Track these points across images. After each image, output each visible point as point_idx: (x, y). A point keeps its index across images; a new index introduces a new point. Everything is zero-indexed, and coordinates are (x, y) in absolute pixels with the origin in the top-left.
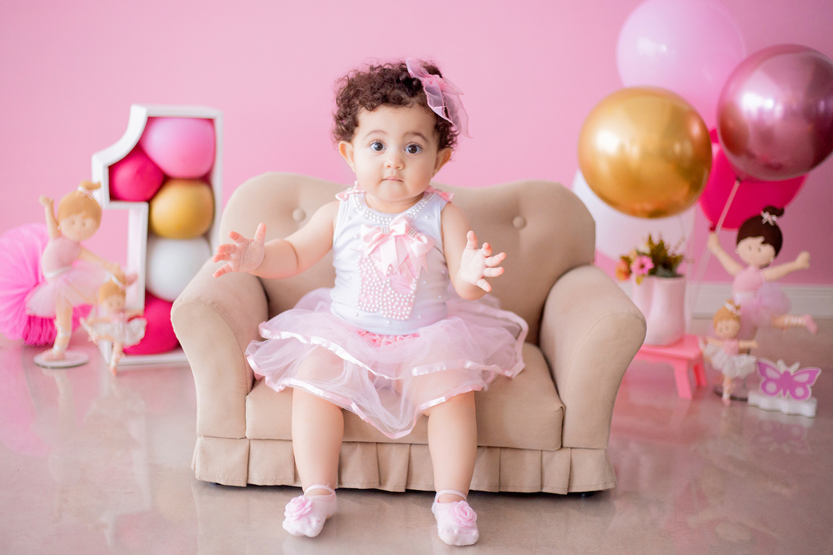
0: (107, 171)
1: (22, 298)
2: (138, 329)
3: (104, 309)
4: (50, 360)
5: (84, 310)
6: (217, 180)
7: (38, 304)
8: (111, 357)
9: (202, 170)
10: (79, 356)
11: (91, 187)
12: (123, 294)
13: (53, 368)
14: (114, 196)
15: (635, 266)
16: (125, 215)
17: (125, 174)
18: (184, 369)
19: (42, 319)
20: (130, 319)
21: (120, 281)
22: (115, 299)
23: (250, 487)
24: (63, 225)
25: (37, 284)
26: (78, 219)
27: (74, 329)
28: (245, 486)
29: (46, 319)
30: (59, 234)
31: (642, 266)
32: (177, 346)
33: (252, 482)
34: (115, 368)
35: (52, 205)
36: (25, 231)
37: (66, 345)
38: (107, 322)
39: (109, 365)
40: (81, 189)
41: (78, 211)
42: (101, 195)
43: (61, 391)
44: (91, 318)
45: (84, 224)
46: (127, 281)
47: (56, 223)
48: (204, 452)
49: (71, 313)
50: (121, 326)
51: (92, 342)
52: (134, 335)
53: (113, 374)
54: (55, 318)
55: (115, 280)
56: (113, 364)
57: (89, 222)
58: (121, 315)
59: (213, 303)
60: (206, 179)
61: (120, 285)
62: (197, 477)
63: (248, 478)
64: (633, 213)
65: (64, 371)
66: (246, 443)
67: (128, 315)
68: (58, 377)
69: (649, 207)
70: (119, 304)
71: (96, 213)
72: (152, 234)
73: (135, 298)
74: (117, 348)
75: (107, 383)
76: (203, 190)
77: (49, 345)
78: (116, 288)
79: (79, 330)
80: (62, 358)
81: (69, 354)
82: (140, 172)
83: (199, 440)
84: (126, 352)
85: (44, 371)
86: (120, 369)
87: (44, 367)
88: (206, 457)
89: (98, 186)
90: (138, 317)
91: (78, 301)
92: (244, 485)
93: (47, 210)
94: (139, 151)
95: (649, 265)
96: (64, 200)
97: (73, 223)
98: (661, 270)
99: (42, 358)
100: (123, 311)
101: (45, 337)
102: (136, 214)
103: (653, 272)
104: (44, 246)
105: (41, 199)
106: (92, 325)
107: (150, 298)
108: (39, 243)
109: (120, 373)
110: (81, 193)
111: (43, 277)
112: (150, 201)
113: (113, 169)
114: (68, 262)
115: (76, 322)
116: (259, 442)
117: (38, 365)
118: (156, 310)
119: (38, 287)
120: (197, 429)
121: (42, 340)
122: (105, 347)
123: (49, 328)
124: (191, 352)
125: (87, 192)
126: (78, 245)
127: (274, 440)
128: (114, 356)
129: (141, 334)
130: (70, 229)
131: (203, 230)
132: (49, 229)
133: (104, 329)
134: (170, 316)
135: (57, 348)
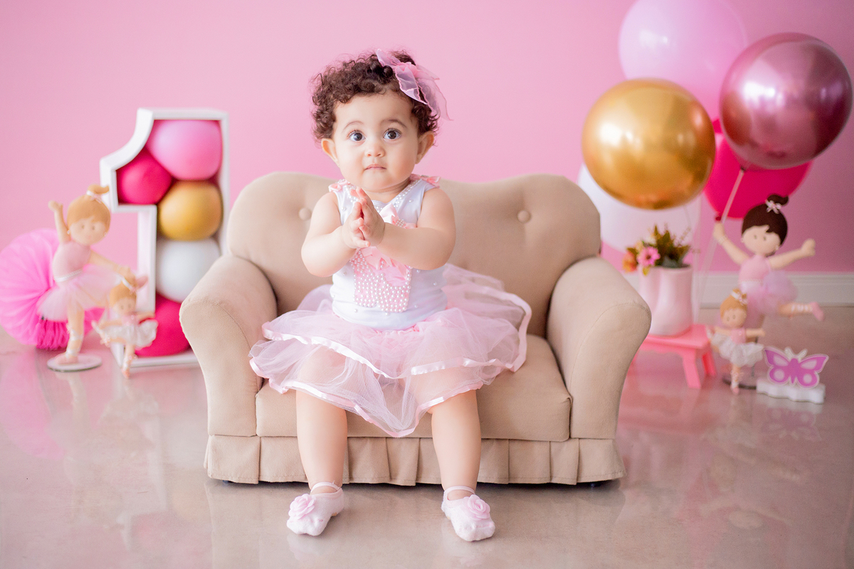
0: (114, 175)
1: (34, 302)
2: (150, 332)
3: (116, 311)
4: (63, 363)
5: (95, 314)
6: (225, 181)
7: (51, 308)
8: (123, 359)
9: (211, 172)
10: (92, 359)
11: (100, 191)
12: (134, 296)
13: (66, 371)
14: (122, 199)
15: (641, 257)
16: (134, 218)
17: (132, 178)
18: (195, 370)
19: (54, 323)
20: (141, 322)
21: (130, 283)
22: (126, 301)
23: (262, 484)
24: (73, 230)
25: (49, 288)
26: (87, 223)
27: (86, 333)
28: (257, 483)
29: (58, 324)
30: (69, 239)
31: (649, 257)
32: (187, 348)
33: (264, 479)
34: (128, 370)
35: (61, 210)
36: (36, 237)
37: (79, 349)
38: (119, 324)
39: (121, 367)
40: (89, 193)
41: (87, 215)
42: (110, 199)
43: (75, 394)
44: (103, 321)
45: (93, 228)
46: (137, 284)
47: (66, 227)
48: (216, 450)
49: (83, 317)
50: (133, 328)
51: (104, 344)
52: (145, 337)
53: (126, 376)
54: (67, 322)
55: (125, 283)
56: (125, 366)
57: (99, 226)
58: (133, 317)
59: (221, 303)
60: (213, 180)
61: (131, 288)
62: (210, 476)
63: (259, 476)
64: (639, 204)
65: (78, 374)
66: (257, 440)
67: (140, 317)
68: (72, 380)
69: (654, 198)
70: (129, 306)
71: (105, 217)
72: (161, 236)
73: (146, 300)
74: (129, 350)
75: (120, 386)
76: (211, 191)
77: (61, 349)
78: (128, 290)
79: (91, 334)
80: (75, 361)
81: (82, 357)
82: (147, 175)
83: (211, 439)
84: (138, 354)
85: (58, 374)
86: (132, 370)
87: (57, 370)
88: (218, 456)
89: (106, 190)
90: (149, 319)
91: (90, 304)
92: (255, 482)
93: (56, 215)
94: (146, 154)
95: (655, 255)
96: (73, 204)
97: (83, 227)
98: (667, 260)
99: (55, 362)
100: (134, 313)
101: (57, 341)
102: (144, 217)
103: (659, 263)
104: (54, 251)
105: (50, 204)
106: (103, 328)
107: (161, 299)
108: (49, 248)
109: (132, 376)
110: (90, 197)
111: (54, 281)
112: (158, 203)
113: (120, 173)
114: (78, 266)
115: (87, 325)
116: (270, 439)
117: (51, 369)
118: (166, 311)
119: (49, 291)
120: (208, 428)
121: (55, 344)
122: (117, 349)
123: (62, 331)
124: (201, 352)
125: (95, 196)
126: (87, 248)
127: (284, 437)
128: (126, 359)
129: (153, 336)
130: (80, 233)
131: (212, 231)
132: (59, 233)
133: (116, 331)
134: (179, 317)
135: (70, 352)
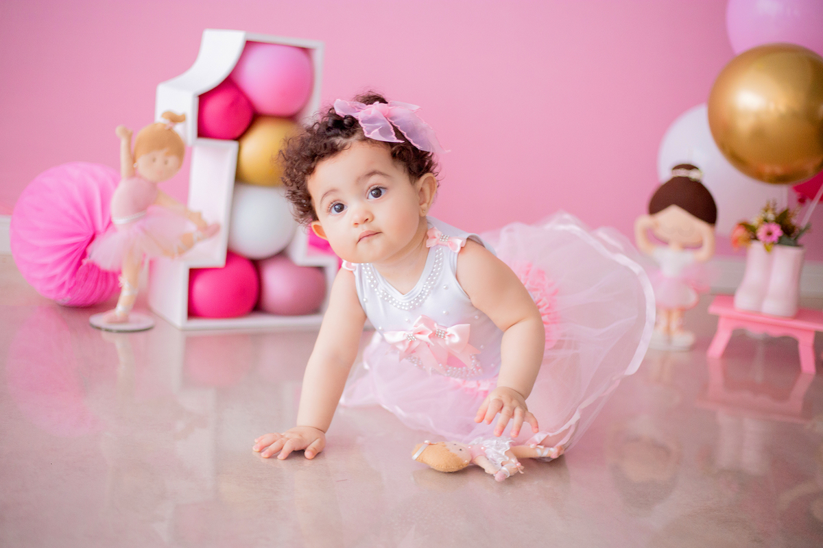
0: (196, 101)
10: (143, 321)
11: (175, 120)
13: (119, 332)
14: (203, 132)
15: (761, 233)
17: (216, 106)
24: (141, 162)
26: (160, 155)
30: (133, 173)
31: (769, 234)
35: (130, 137)
40: (163, 120)
41: (161, 147)
42: (188, 130)
45: (166, 163)
47: (133, 159)
54: (120, 273)
57: (172, 160)
60: (294, 118)
65: (127, 336)
68: (119, 342)
69: (779, 170)
71: (179, 150)
72: (240, 178)
80: (125, 320)
85: (104, 334)
87: (107, 330)
89: (183, 119)
93: (124, 143)
94: (230, 84)
95: (777, 231)
96: (144, 132)
97: (154, 160)
98: (785, 239)
99: (101, 319)
103: (780, 242)
105: (118, 130)
107: (232, 255)
110: (164, 125)
112: (239, 139)
113: (204, 99)
114: (142, 206)
117: (99, 328)
119: (106, 235)
125: (169, 125)
126: (153, 186)
130: (150, 167)
132: (124, 166)
135: (120, 309)
